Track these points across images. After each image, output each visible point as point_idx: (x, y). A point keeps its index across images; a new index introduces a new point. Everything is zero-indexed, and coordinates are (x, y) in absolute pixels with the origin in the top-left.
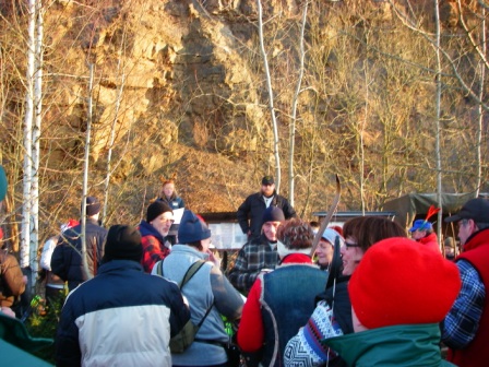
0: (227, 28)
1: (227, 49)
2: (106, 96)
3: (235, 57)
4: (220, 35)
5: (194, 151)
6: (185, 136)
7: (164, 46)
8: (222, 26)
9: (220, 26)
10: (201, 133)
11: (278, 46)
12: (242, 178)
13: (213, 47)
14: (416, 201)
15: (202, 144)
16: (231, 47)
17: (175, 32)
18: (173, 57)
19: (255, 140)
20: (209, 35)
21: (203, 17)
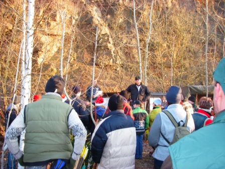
0: (98, 9)
1: (99, 19)
2: (44, 39)
3: (102, 22)
4: (95, 12)
5: (84, 65)
6: (79, 59)
7: (70, 16)
8: (96, 8)
9: (95, 8)
10: (87, 57)
11: (122, 18)
12: (106, 78)
13: (92, 17)
14: (190, 88)
15: (88, 62)
16: (101, 18)
17: (75, 10)
18: (74, 22)
19: (111, 60)
20: (90, 12)
21: (87, 3)
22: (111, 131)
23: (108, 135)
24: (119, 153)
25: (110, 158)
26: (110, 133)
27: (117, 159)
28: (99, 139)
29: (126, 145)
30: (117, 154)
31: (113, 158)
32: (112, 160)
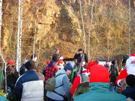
0: (72, 8)
1: (72, 14)
2: (39, 26)
3: (74, 16)
4: (70, 10)
5: (63, 41)
6: (60, 37)
7: (55, 13)
9: (70, 7)
10: (65, 37)
11: (86, 13)
12: (76, 49)
13: (68, 13)
14: (123, 56)
15: (65, 39)
17: (58, 9)
18: (57, 16)
19: (79, 39)
20: (67, 10)
21: (66, 5)
22: (25, 82)
23: (23, 84)
24: (31, 96)
25: (25, 99)
26: (24, 84)
27: (29, 99)
28: (18, 87)
29: (35, 91)
30: (29, 96)
31: (27, 98)
32: (26, 99)
